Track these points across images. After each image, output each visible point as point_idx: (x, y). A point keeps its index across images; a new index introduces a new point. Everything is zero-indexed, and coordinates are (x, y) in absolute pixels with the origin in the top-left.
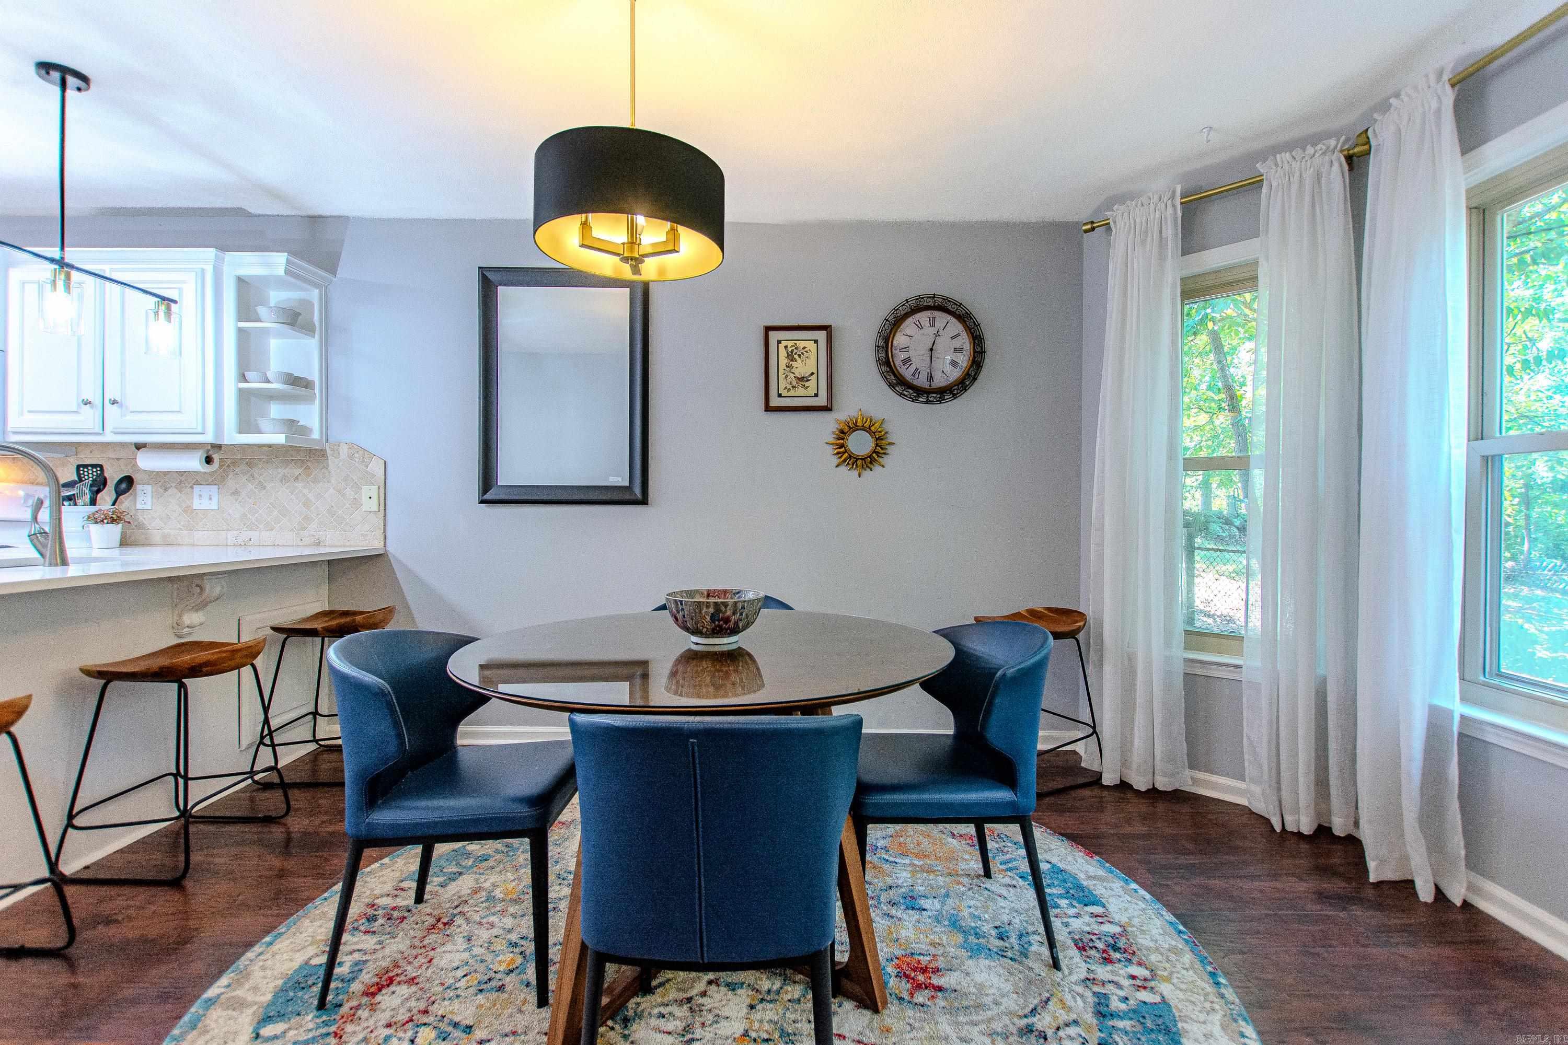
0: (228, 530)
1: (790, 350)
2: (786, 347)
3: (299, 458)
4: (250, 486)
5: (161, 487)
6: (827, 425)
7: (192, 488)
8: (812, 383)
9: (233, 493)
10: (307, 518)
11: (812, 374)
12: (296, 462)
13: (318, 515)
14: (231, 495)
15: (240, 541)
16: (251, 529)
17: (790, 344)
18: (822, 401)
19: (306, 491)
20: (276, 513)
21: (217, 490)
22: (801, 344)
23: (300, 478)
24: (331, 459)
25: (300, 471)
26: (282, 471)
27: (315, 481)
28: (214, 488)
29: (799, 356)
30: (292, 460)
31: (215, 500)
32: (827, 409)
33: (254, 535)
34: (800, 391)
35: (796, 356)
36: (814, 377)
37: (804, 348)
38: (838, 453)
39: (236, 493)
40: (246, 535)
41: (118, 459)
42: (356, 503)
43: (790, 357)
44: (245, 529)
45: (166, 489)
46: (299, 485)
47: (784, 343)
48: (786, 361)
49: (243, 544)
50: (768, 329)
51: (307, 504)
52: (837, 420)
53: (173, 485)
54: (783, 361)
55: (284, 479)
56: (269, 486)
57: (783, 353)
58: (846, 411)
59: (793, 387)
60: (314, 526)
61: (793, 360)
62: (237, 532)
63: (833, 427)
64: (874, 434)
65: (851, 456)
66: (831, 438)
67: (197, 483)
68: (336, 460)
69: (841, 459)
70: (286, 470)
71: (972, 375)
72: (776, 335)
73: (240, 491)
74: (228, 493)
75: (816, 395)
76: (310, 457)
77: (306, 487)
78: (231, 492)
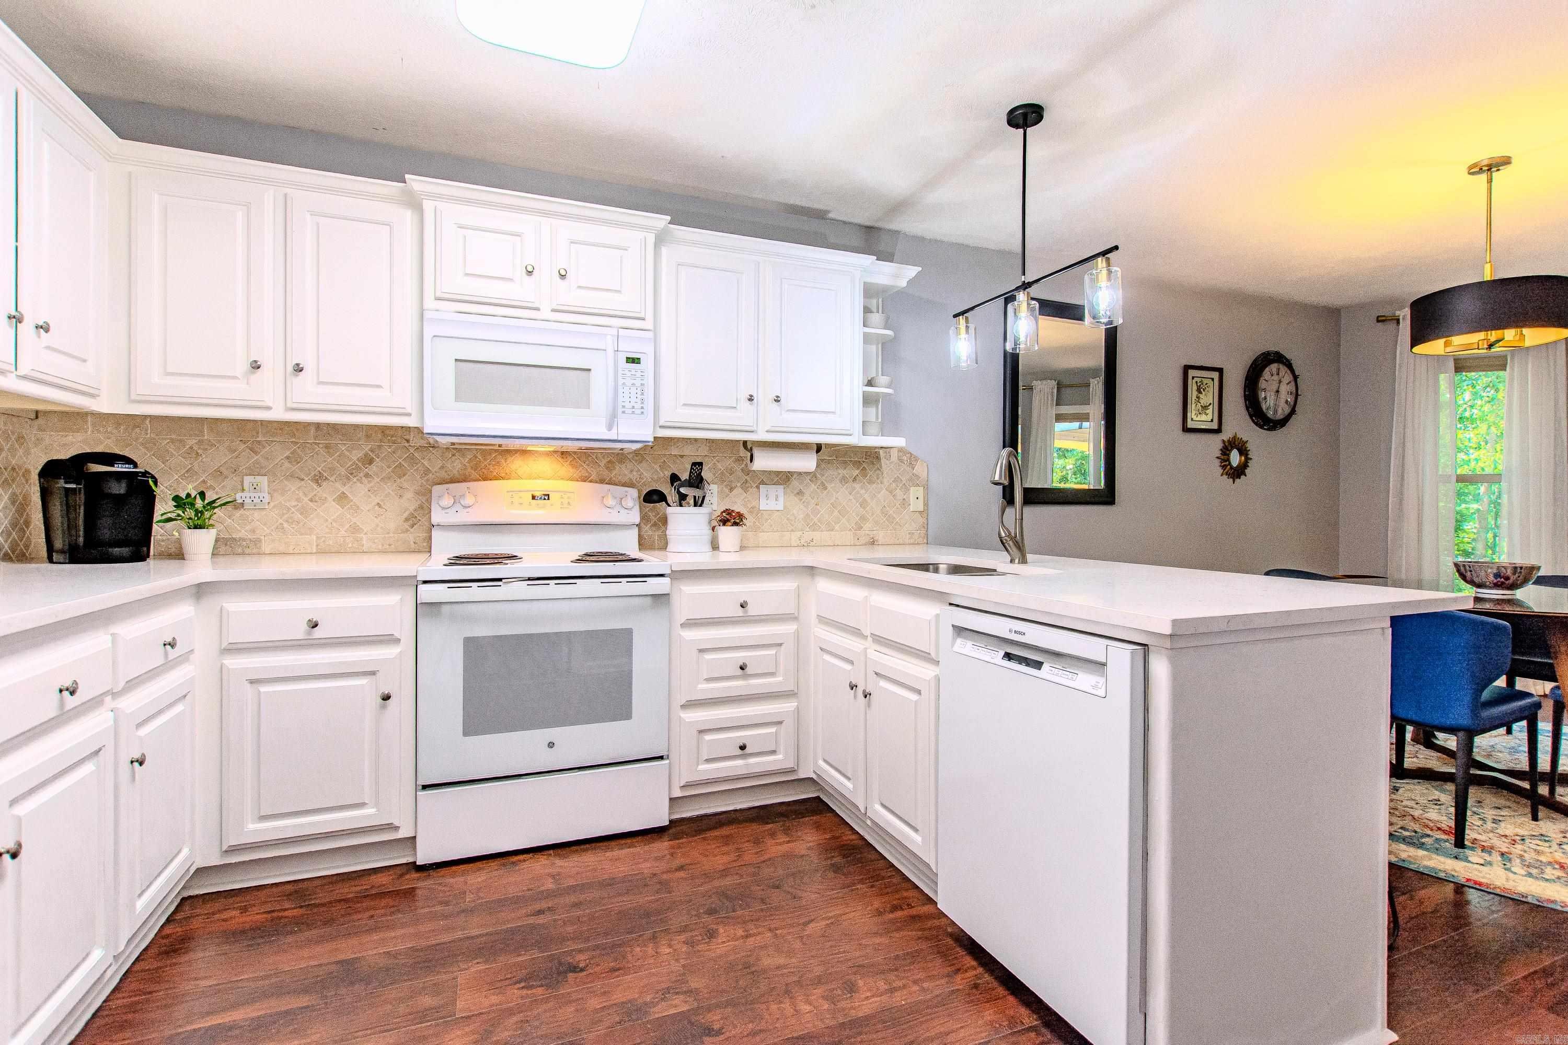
0: (792, 531)
1: (1199, 384)
2: (1197, 382)
3: (855, 460)
4: (813, 487)
5: (726, 486)
6: (1215, 444)
7: (758, 487)
8: (1209, 411)
9: (798, 493)
10: (863, 518)
11: (1210, 404)
12: (854, 463)
13: (873, 514)
14: (795, 495)
15: (803, 541)
16: (814, 530)
17: (1199, 380)
18: (1215, 426)
19: (863, 491)
20: (836, 513)
21: (783, 490)
22: (1205, 381)
23: (857, 478)
24: (883, 461)
25: (857, 472)
26: (842, 472)
27: (871, 482)
28: (781, 489)
29: (1204, 390)
30: (850, 462)
31: (781, 499)
32: (1218, 431)
33: (817, 535)
34: (1203, 418)
35: (1202, 390)
36: (1211, 406)
37: (1206, 384)
38: (1223, 466)
39: (800, 493)
40: (808, 535)
41: (682, 456)
42: (905, 503)
43: (1199, 391)
44: (808, 530)
45: (731, 489)
46: (857, 486)
47: (1196, 379)
48: (1196, 393)
49: (805, 544)
50: (1187, 368)
51: (863, 504)
52: (1223, 441)
53: (739, 485)
54: (1195, 393)
55: (844, 480)
56: (829, 486)
57: (1195, 388)
58: (1226, 435)
59: (1200, 413)
60: (867, 526)
61: (1201, 393)
62: (801, 533)
63: (1221, 445)
64: (1243, 451)
65: (1232, 468)
66: (1218, 454)
67: (763, 483)
68: (887, 462)
69: (1224, 470)
70: (845, 471)
71: (1293, 412)
72: (1191, 373)
73: (805, 491)
74: (793, 493)
75: (1212, 421)
76: (866, 459)
77: (862, 488)
78: (796, 492)
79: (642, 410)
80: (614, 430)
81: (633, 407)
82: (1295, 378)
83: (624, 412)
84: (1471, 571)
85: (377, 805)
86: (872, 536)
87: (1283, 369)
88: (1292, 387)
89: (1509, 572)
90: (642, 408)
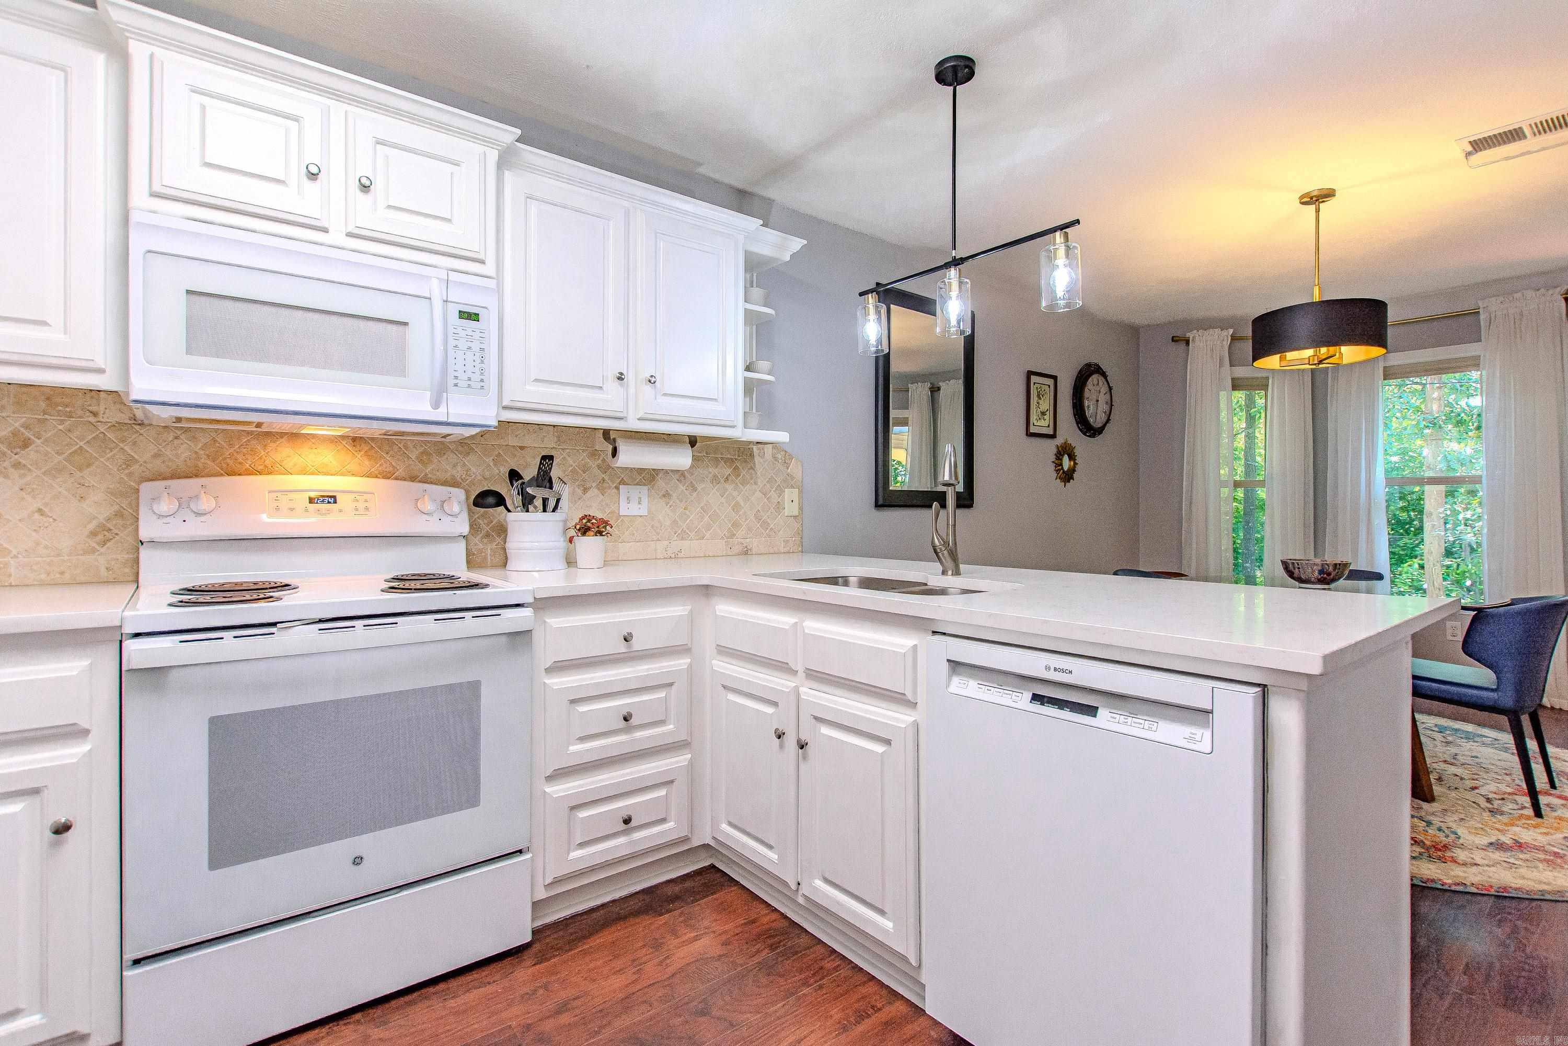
0: (658, 540)
1: (1038, 390)
2: (1037, 387)
3: (729, 456)
4: (681, 487)
5: (578, 486)
6: (1051, 447)
7: (617, 488)
8: (1046, 417)
9: (664, 496)
10: (736, 525)
11: (1047, 410)
12: (727, 461)
13: (746, 520)
14: (661, 498)
15: (669, 553)
16: (683, 539)
17: (1039, 386)
18: (1051, 431)
19: (735, 493)
20: (706, 518)
21: (646, 491)
22: (1043, 387)
23: (730, 478)
24: (757, 459)
25: (730, 471)
26: (712, 470)
27: (744, 483)
28: (644, 490)
29: (1043, 396)
30: (722, 458)
31: (645, 501)
32: (1053, 436)
33: (685, 545)
34: (1042, 423)
35: (1041, 396)
36: (1048, 412)
37: (1044, 390)
38: (1057, 471)
39: (667, 495)
40: (676, 545)
41: (522, 448)
42: (779, 507)
43: (1038, 396)
44: (676, 538)
45: (585, 490)
46: (729, 487)
47: (1036, 385)
48: (1037, 399)
49: (673, 556)
50: (1030, 374)
51: (736, 508)
52: (1057, 446)
53: (594, 485)
55: (715, 480)
56: (700, 487)
57: (1036, 393)
58: (1059, 441)
59: (1039, 419)
60: (741, 533)
61: (1040, 399)
62: (666, 543)
63: (1055, 451)
64: (1072, 457)
65: (1064, 472)
66: (1053, 458)
67: (623, 482)
68: (762, 460)
69: (1058, 474)
70: (717, 470)
71: (1108, 420)
72: (1034, 379)
73: (671, 493)
74: (658, 495)
75: (1049, 426)
76: (739, 456)
77: (735, 489)
78: (661, 494)
79: (482, 384)
80: (443, 409)
81: (469, 379)
82: (1110, 389)
83: (456, 385)
84: (1299, 568)
85: (43, 1008)
86: (745, 545)
87: (1101, 379)
88: (1108, 396)
89: (1331, 569)
90: (482, 381)
